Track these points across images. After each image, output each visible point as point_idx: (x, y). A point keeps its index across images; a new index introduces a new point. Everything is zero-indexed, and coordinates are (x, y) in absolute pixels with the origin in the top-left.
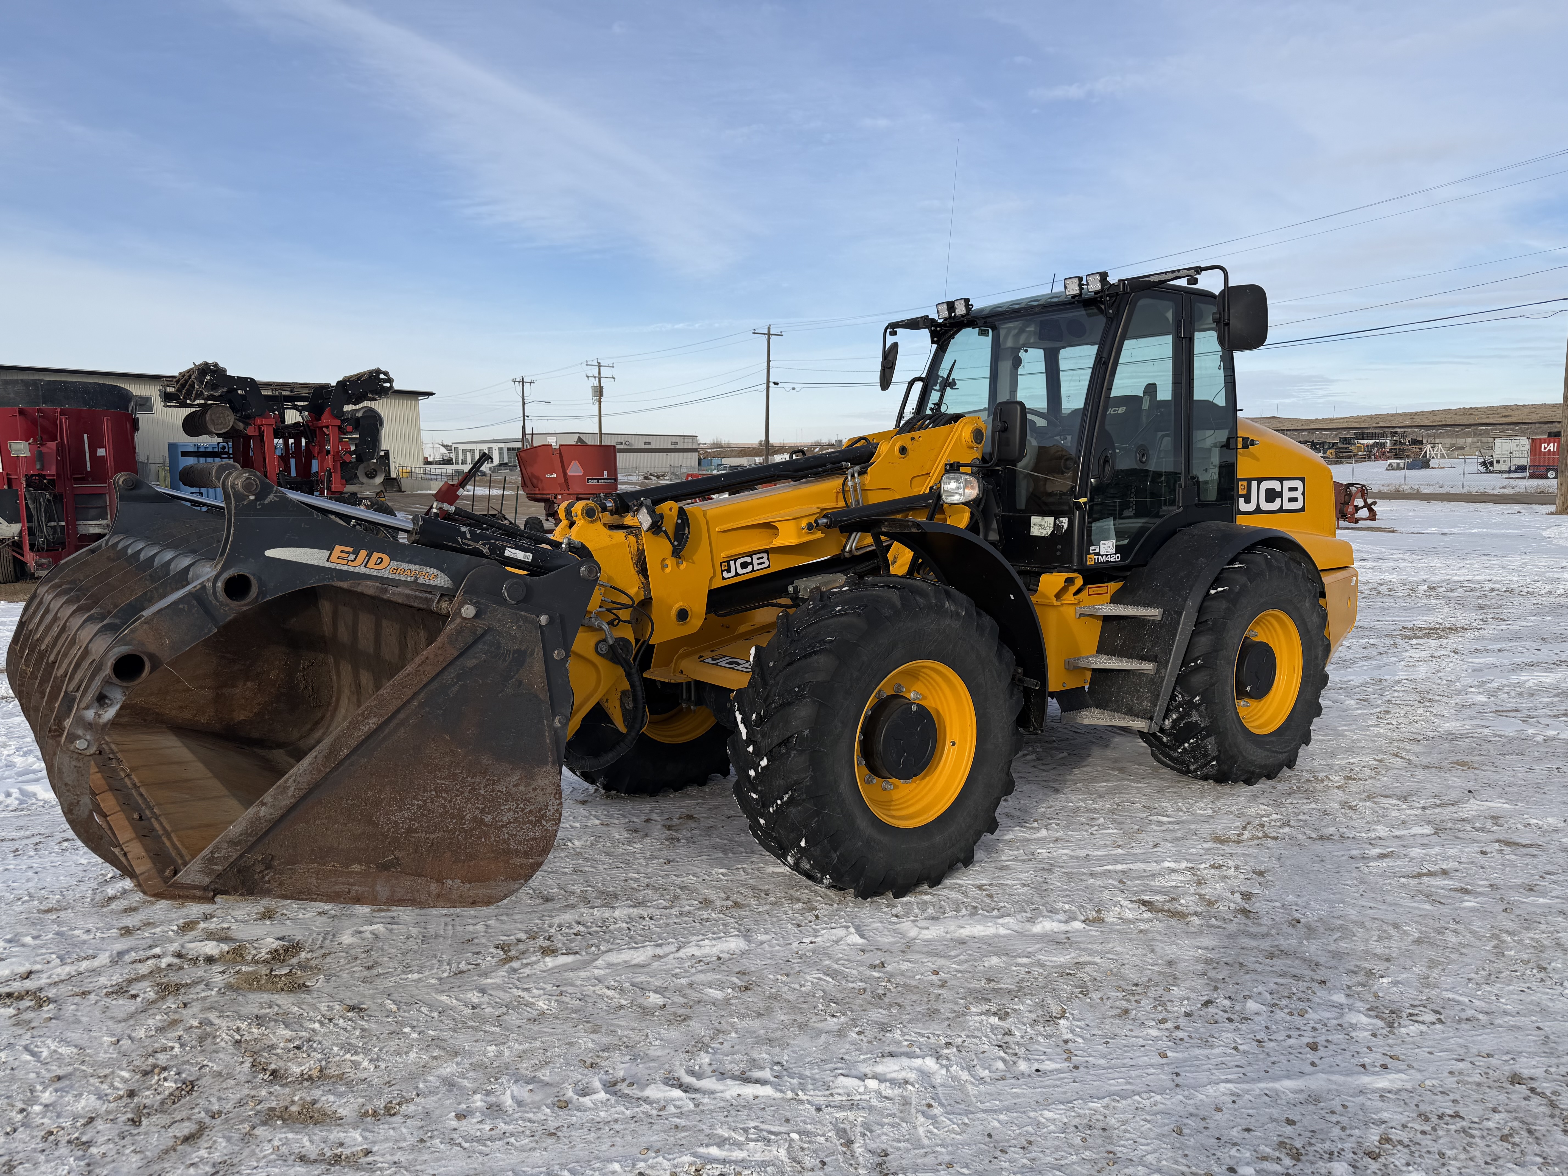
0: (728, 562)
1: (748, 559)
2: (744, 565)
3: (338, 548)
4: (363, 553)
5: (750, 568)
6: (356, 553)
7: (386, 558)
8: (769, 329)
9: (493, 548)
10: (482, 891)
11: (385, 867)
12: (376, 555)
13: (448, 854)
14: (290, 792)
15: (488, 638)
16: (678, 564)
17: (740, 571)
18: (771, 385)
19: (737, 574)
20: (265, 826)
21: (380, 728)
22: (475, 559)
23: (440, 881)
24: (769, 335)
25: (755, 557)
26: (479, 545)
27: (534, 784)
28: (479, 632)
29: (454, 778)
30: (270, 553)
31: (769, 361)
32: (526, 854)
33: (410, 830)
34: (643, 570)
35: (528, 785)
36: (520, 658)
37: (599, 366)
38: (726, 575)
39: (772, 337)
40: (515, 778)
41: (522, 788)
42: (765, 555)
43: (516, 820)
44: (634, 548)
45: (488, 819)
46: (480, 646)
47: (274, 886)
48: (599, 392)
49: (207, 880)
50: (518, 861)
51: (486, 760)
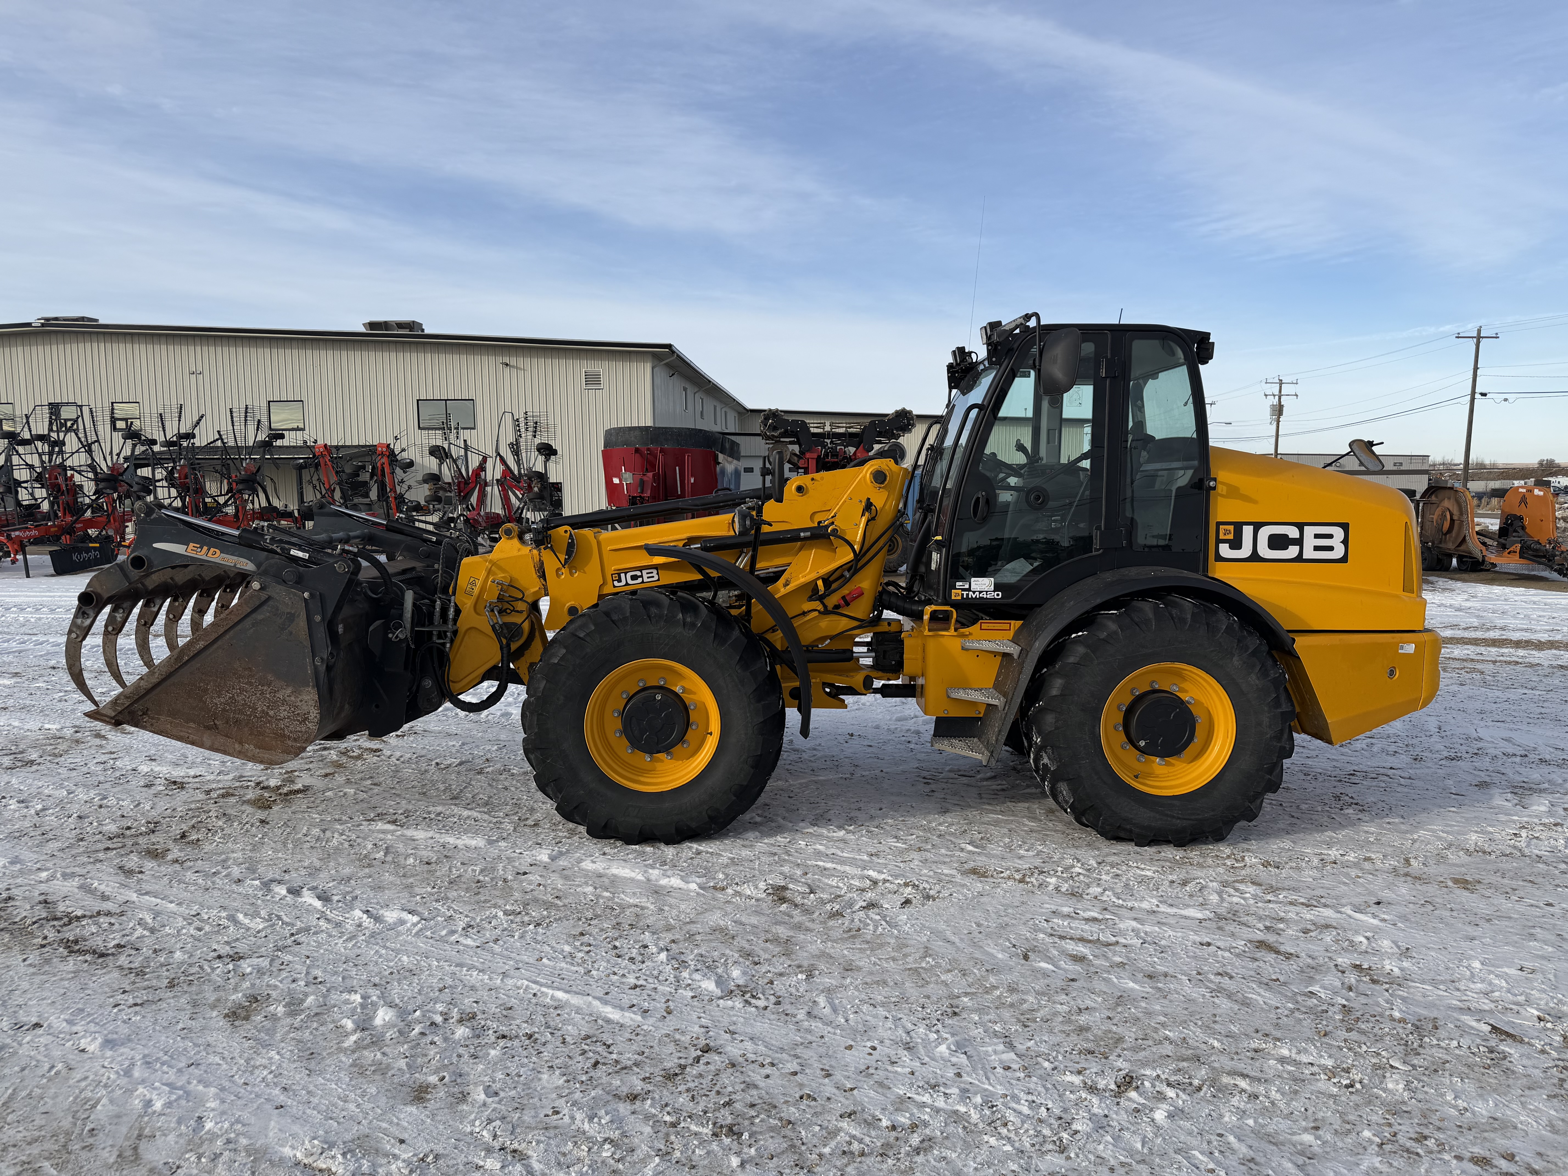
0: (619, 575)
1: (639, 573)
2: (634, 578)
3: (191, 545)
4: (205, 548)
5: (640, 580)
6: (201, 548)
7: (218, 551)
8: (1479, 331)
9: (282, 549)
10: (266, 756)
11: (208, 728)
12: (212, 550)
13: (246, 729)
14: (156, 675)
15: (270, 603)
16: (572, 574)
17: (630, 582)
18: (1477, 396)
19: (627, 584)
20: (143, 692)
21: (206, 648)
22: (271, 555)
23: (241, 743)
24: (1479, 338)
25: (644, 572)
26: (274, 547)
27: (300, 698)
28: (263, 599)
29: (251, 684)
30: (155, 545)
31: (1476, 369)
32: (295, 740)
33: (224, 710)
34: (543, 576)
35: (296, 697)
36: (291, 617)
37: (1281, 383)
38: (616, 583)
39: (1483, 341)
40: (289, 691)
41: (293, 698)
42: (655, 571)
43: (289, 717)
44: (537, 559)
45: (271, 713)
46: (265, 607)
47: (148, 725)
48: (1278, 411)
49: (113, 714)
50: (290, 743)
51: (270, 677)
